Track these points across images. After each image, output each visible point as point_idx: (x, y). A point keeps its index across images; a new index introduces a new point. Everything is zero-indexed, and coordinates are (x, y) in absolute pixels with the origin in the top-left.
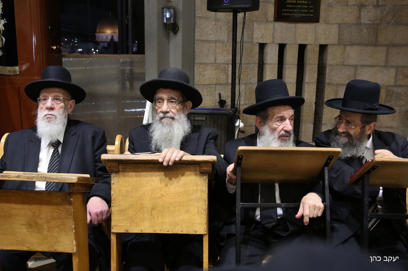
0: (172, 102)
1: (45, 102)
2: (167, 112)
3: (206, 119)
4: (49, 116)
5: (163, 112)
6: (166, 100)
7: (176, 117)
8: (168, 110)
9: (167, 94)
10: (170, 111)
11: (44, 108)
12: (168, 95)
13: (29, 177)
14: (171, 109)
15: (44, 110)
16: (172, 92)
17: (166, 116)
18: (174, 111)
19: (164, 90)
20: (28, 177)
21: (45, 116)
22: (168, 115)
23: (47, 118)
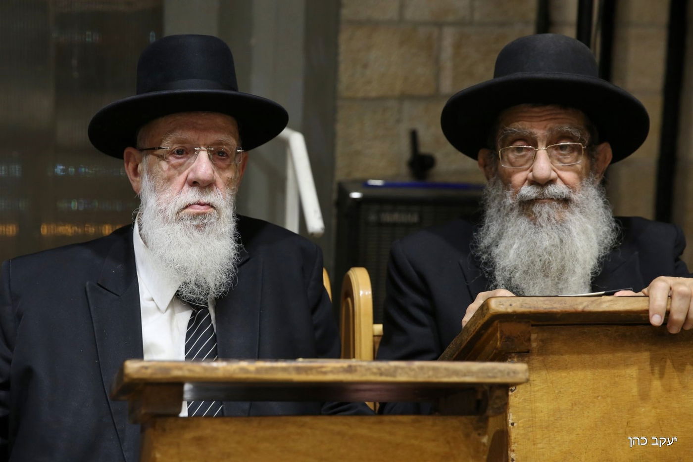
0: (562, 148)
1: (181, 161)
2: (551, 181)
3: (421, 218)
4: (202, 209)
5: (534, 182)
6: (543, 141)
7: (575, 197)
8: (553, 175)
9: (545, 123)
10: (559, 180)
11: (181, 179)
12: (549, 126)
13: (383, 369)
14: (560, 172)
15: (178, 188)
16: (562, 116)
17: (546, 192)
18: (569, 176)
19: (536, 109)
20: (379, 369)
21: (187, 207)
22: (553, 190)
23: (195, 216)
